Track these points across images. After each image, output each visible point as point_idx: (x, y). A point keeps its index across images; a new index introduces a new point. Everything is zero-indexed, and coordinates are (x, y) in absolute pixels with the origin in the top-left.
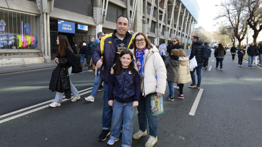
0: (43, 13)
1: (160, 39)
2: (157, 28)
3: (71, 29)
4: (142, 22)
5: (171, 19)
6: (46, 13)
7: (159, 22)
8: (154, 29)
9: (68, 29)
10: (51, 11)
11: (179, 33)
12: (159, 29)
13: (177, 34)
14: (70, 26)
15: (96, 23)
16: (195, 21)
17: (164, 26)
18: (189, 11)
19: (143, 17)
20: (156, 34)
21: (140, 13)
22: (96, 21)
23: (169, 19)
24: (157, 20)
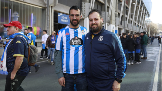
0: (49, 7)
1: (126, 30)
3: (67, 21)
4: (115, 16)
6: (52, 7)
7: (126, 16)
9: (65, 21)
10: (55, 5)
12: (125, 22)
14: (66, 18)
15: (84, 16)
19: (116, 11)
20: (123, 26)
21: (114, 8)
22: (84, 15)
23: (133, 13)
24: (124, 15)
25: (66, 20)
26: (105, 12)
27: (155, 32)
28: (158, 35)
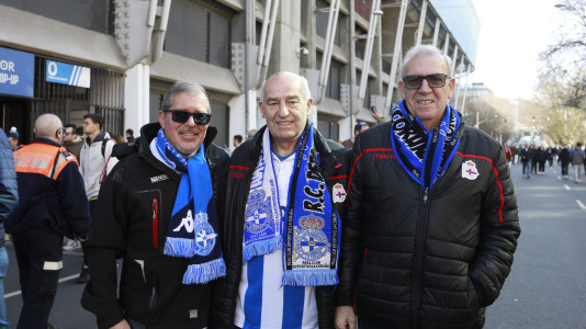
2: (350, 82)
3: (15, 80)
4: (298, 61)
5: (397, 55)
7: (355, 63)
8: (339, 88)
9: (3, 78)
12: (354, 86)
15: (124, 59)
16: (467, 62)
17: (371, 78)
18: (450, 29)
19: (303, 44)
20: (344, 105)
21: (292, 29)
22: (125, 52)
23: (389, 55)
24: (350, 58)
25: (9, 73)
26: (243, 46)
27: (499, 129)
28: (517, 140)
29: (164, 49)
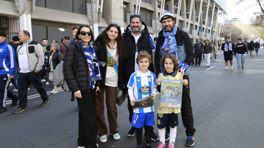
2: (155, 19)
5: (199, 17)
7: (158, 10)
8: (151, 21)
11: (209, 30)
13: (206, 32)
15: (18, 12)
17: (191, 25)
20: (154, 28)
22: (18, 9)
26: (90, 5)
29: (36, 5)
